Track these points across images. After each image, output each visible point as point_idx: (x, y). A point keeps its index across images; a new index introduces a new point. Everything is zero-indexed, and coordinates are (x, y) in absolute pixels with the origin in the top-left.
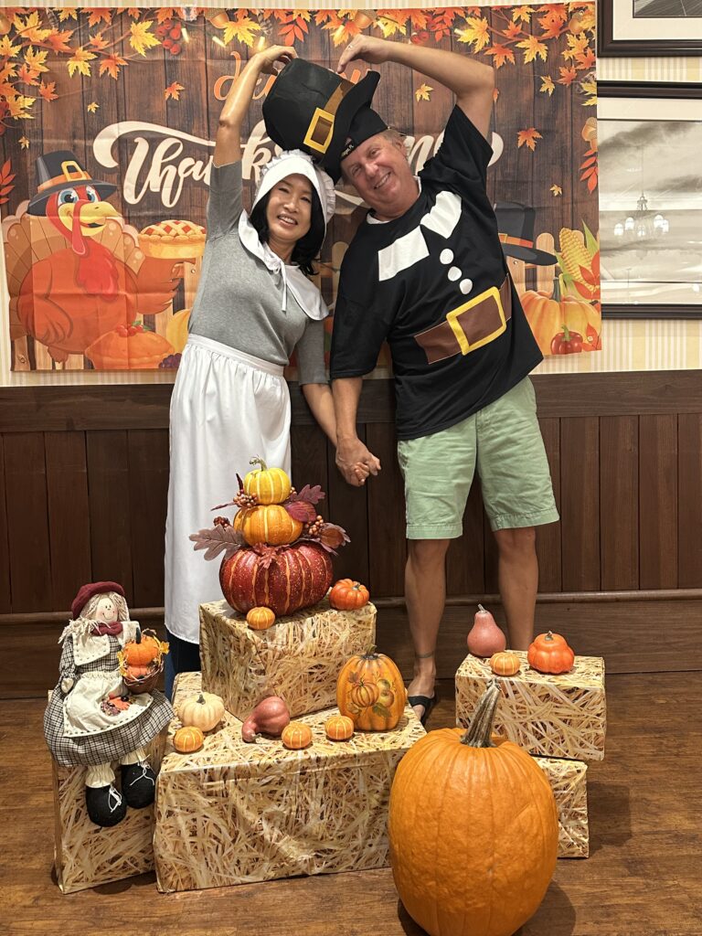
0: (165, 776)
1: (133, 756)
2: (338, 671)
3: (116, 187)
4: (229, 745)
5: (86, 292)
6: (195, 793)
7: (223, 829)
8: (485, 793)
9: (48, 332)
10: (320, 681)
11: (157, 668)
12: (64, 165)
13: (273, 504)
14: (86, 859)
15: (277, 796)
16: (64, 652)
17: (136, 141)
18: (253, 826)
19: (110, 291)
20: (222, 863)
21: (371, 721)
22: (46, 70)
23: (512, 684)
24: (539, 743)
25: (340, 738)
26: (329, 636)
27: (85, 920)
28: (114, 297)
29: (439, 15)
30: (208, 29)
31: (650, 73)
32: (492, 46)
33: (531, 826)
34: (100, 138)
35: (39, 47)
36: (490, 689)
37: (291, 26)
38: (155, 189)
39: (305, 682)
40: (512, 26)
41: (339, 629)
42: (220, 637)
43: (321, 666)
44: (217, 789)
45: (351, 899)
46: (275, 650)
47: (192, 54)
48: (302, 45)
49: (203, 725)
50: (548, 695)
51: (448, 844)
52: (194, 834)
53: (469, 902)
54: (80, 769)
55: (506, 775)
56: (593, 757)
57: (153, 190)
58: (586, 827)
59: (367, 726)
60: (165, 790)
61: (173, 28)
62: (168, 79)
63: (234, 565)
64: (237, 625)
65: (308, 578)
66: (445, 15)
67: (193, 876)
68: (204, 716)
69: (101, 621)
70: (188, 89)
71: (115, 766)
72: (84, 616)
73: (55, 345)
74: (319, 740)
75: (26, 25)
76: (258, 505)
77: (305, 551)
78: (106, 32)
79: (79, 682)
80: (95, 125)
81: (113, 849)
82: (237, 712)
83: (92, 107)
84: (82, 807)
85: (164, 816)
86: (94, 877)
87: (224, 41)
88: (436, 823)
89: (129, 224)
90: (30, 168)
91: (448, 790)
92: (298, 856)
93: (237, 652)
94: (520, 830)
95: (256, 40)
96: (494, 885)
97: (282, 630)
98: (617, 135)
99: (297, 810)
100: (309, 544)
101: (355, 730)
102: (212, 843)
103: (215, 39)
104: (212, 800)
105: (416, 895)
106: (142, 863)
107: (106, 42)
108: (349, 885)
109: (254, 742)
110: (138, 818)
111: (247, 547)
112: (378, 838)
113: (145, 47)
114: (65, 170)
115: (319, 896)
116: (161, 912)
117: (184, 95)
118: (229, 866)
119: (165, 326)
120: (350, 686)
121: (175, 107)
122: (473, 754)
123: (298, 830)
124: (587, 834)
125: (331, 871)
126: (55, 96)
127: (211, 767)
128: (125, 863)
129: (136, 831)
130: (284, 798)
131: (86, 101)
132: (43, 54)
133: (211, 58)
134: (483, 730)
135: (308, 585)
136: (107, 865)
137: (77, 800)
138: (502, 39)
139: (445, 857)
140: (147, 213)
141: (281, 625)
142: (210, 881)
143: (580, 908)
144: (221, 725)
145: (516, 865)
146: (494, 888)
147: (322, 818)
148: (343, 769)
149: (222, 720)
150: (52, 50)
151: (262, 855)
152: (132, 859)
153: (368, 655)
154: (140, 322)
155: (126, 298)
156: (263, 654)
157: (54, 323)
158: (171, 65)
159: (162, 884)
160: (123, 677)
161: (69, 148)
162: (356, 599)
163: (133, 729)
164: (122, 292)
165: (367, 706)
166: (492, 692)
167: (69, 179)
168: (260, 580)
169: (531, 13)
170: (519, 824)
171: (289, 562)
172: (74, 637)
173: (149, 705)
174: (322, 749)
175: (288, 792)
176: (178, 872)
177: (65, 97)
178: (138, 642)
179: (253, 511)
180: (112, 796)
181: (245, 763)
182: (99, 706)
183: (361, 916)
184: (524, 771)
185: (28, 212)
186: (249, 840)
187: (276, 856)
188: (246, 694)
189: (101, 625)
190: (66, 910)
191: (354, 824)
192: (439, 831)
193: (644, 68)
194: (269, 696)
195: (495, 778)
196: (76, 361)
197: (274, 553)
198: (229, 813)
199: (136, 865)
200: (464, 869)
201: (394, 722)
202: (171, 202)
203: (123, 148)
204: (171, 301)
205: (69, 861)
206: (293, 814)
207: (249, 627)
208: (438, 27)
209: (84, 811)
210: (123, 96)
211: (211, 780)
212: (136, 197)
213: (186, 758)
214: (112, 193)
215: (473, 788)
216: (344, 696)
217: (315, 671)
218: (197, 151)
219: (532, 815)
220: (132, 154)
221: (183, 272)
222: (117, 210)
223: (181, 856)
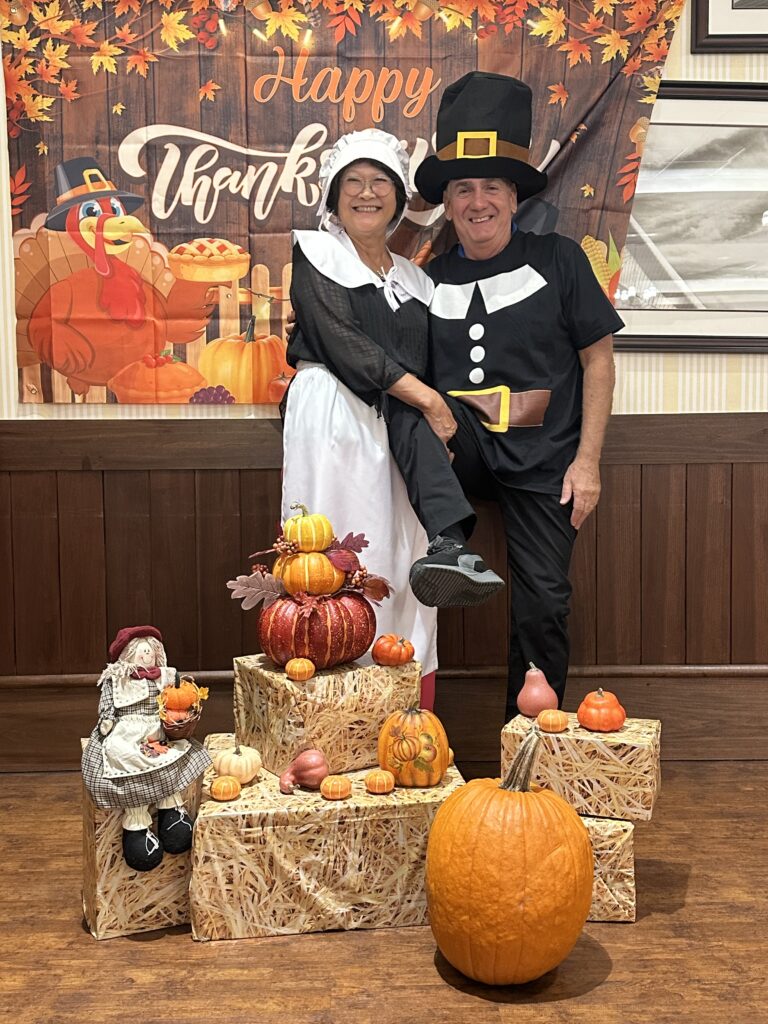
0: (203, 820)
1: (171, 800)
2: (380, 729)
3: (143, 200)
4: (267, 795)
5: (110, 317)
6: (233, 839)
7: (260, 877)
8: (518, 831)
9: (68, 360)
10: (361, 738)
11: (195, 713)
12: (87, 174)
13: (314, 551)
14: (120, 906)
15: (315, 845)
16: (103, 694)
17: (166, 147)
18: (290, 875)
19: (137, 317)
20: (258, 913)
21: (412, 775)
22: (66, 66)
23: (559, 740)
24: (585, 802)
25: (381, 791)
26: (371, 692)
27: (122, 960)
28: (141, 323)
29: (509, 6)
30: (248, 20)
31: (751, 72)
32: (568, 41)
33: (563, 865)
34: (127, 143)
35: (59, 40)
36: (530, 736)
37: (343, 16)
38: (187, 202)
39: (345, 737)
40: (592, 18)
41: (383, 685)
42: (256, 690)
43: (362, 722)
44: (255, 835)
45: (388, 949)
46: (314, 702)
47: (231, 49)
48: (354, 39)
49: (240, 776)
50: (595, 751)
51: (481, 879)
52: (230, 881)
53: (501, 935)
54: (117, 813)
55: (540, 816)
56: (641, 817)
57: (184, 203)
58: (633, 890)
59: (408, 781)
60: (202, 835)
61: (209, 19)
62: (203, 77)
63: (273, 615)
64: (275, 676)
65: (350, 630)
66: (517, 6)
67: (228, 925)
68: (241, 768)
69: (140, 665)
70: (224, 88)
71: (153, 811)
72: (123, 659)
73: (75, 375)
74: (358, 794)
75: (45, 15)
76: (299, 552)
77: (347, 602)
78: (134, 23)
79: (118, 725)
80: (121, 128)
81: (147, 897)
82: (273, 768)
83: (118, 109)
84: (118, 852)
85: (201, 861)
86: (128, 925)
87: (265, 35)
88: (470, 859)
89: (158, 241)
90: (48, 177)
91: (483, 828)
92: (334, 908)
93: (275, 705)
94: (552, 867)
95: (302, 34)
96: (525, 918)
97: (322, 682)
98: (713, 142)
99: (335, 861)
100: (351, 595)
101: (396, 786)
102: (249, 892)
103: (256, 32)
104: (250, 847)
105: (451, 932)
106: (175, 915)
107: (135, 35)
108: (386, 938)
109: (292, 793)
110: (172, 868)
111: (286, 596)
112: (417, 893)
113: (178, 40)
114: (87, 180)
115: (355, 946)
116: (196, 956)
117: (220, 96)
118: (265, 916)
119: (197, 356)
120: (391, 739)
121: (211, 109)
122: (509, 796)
123: (335, 881)
124: (634, 898)
125: (368, 926)
126: (77, 95)
127: (249, 812)
128: (159, 913)
129: (170, 881)
130: (322, 847)
131: (111, 101)
132: (64, 48)
133: (252, 55)
134: (521, 776)
135: (350, 637)
136: (141, 913)
137: (113, 845)
138: (580, 33)
139: (478, 891)
140: (177, 229)
141: (321, 677)
142: (246, 929)
143: (618, 960)
144: (257, 779)
145: (547, 901)
146: (525, 922)
147: (360, 869)
148: (383, 820)
149: (259, 775)
150: (75, 44)
151: (298, 906)
152: (166, 910)
153: (411, 709)
154: (169, 351)
155: (155, 326)
156: (302, 706)
157: (75, 352)
158: (205, 60)
159: (197, 933)
160: (162, 721)
161: (89, 154)
162: (400, 654)
163: (171, 773)
164: (150, 318)
165: (410, 760)
166: (531, 739)
167: (92, 190)
168: (300, 632)
169: (615, 5)
170: (551, 860)
171: (330, 613)
172: (114, 679)
173: (187, 750)
174: (361, 800)
175: (326, 842)
176: (213, 920)
177: (87, 96)
178: (177, 686)
179: (293, 558)
180: (149, 840)
181: (283, 810)
182: (139, 747)
183: (397, 962)
184: (559, 815)
185: (46, 226)
186: (286, 889)
187: (313, 908)
188: (284, 748)
189: (140, 669)
190: (101, 952)
191: (392, 879)
192: (473, 866)
193: (744, 66)
194: (308, 749)
195: (529, 818)
196: (98, 393)
197: (315, 602)
198: (266, 861)
199: (170, 916)
200: (496, 902)
201: (436, 779)
202: (205, 218)
203: (152, 154)
204: (205, 329)
205: (104, 906)
206: (332, 864)
207: (288, 678)
208: (508, 19)
209: (119, 856)
210: (152, 97)
211: (249, 826)
212: (166, 212)
213: (224, 805)
214: (138, 207)
215: (508, 826)
216: (385, 750)
217: (355, 726)
218: (235, 160)
219: (564, 855)
220: (162, 161)
221: (218, 297)
222: (144, 225)
223: (217, 904)
